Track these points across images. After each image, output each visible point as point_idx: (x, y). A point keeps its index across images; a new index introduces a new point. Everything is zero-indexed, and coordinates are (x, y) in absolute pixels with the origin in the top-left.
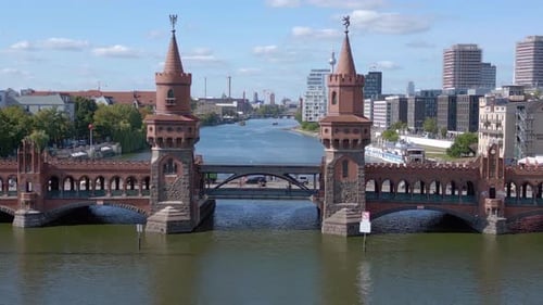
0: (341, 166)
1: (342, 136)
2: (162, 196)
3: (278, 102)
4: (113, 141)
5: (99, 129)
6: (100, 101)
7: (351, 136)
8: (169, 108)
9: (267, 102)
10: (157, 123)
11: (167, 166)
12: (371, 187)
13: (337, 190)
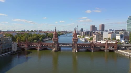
0: (75, 44)
1: (74, 40)
2: (54, 47)
3: (71, 31)
4: (50, 38)
5: (49, 36)
6: (49, 33)
7: (76, 41)
8: (55, 37)
9: (69, 31)
10: (53, 39)
11: (55, 44)
12: (78, 46)
13: (74, 46)
